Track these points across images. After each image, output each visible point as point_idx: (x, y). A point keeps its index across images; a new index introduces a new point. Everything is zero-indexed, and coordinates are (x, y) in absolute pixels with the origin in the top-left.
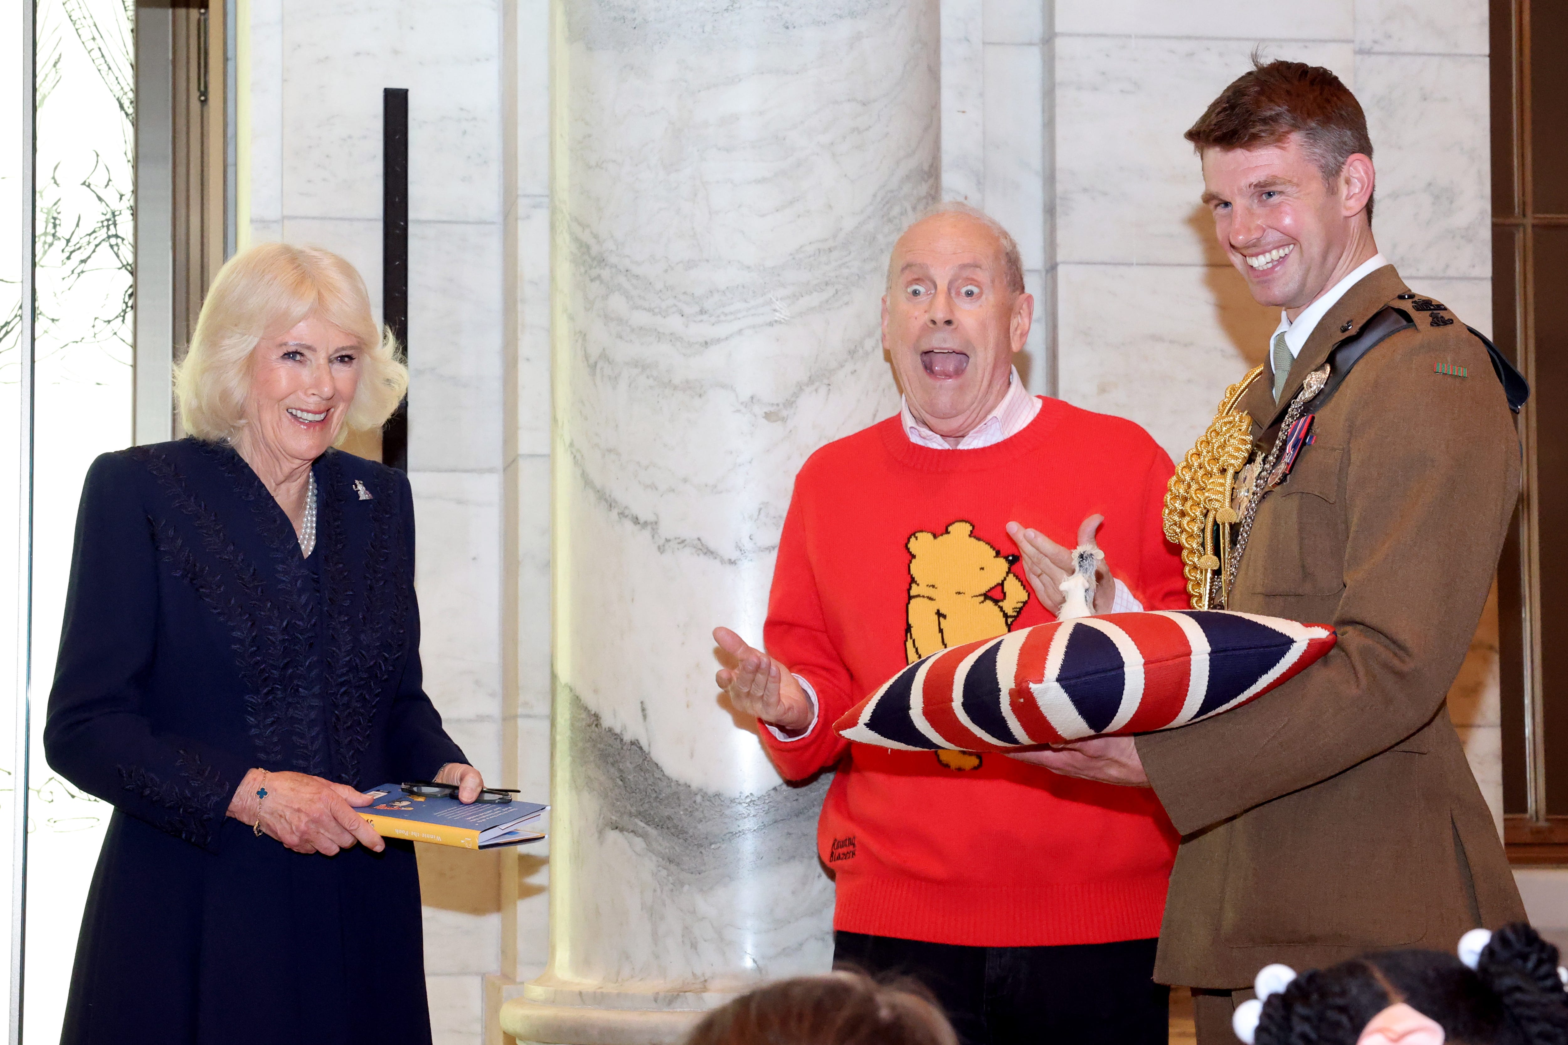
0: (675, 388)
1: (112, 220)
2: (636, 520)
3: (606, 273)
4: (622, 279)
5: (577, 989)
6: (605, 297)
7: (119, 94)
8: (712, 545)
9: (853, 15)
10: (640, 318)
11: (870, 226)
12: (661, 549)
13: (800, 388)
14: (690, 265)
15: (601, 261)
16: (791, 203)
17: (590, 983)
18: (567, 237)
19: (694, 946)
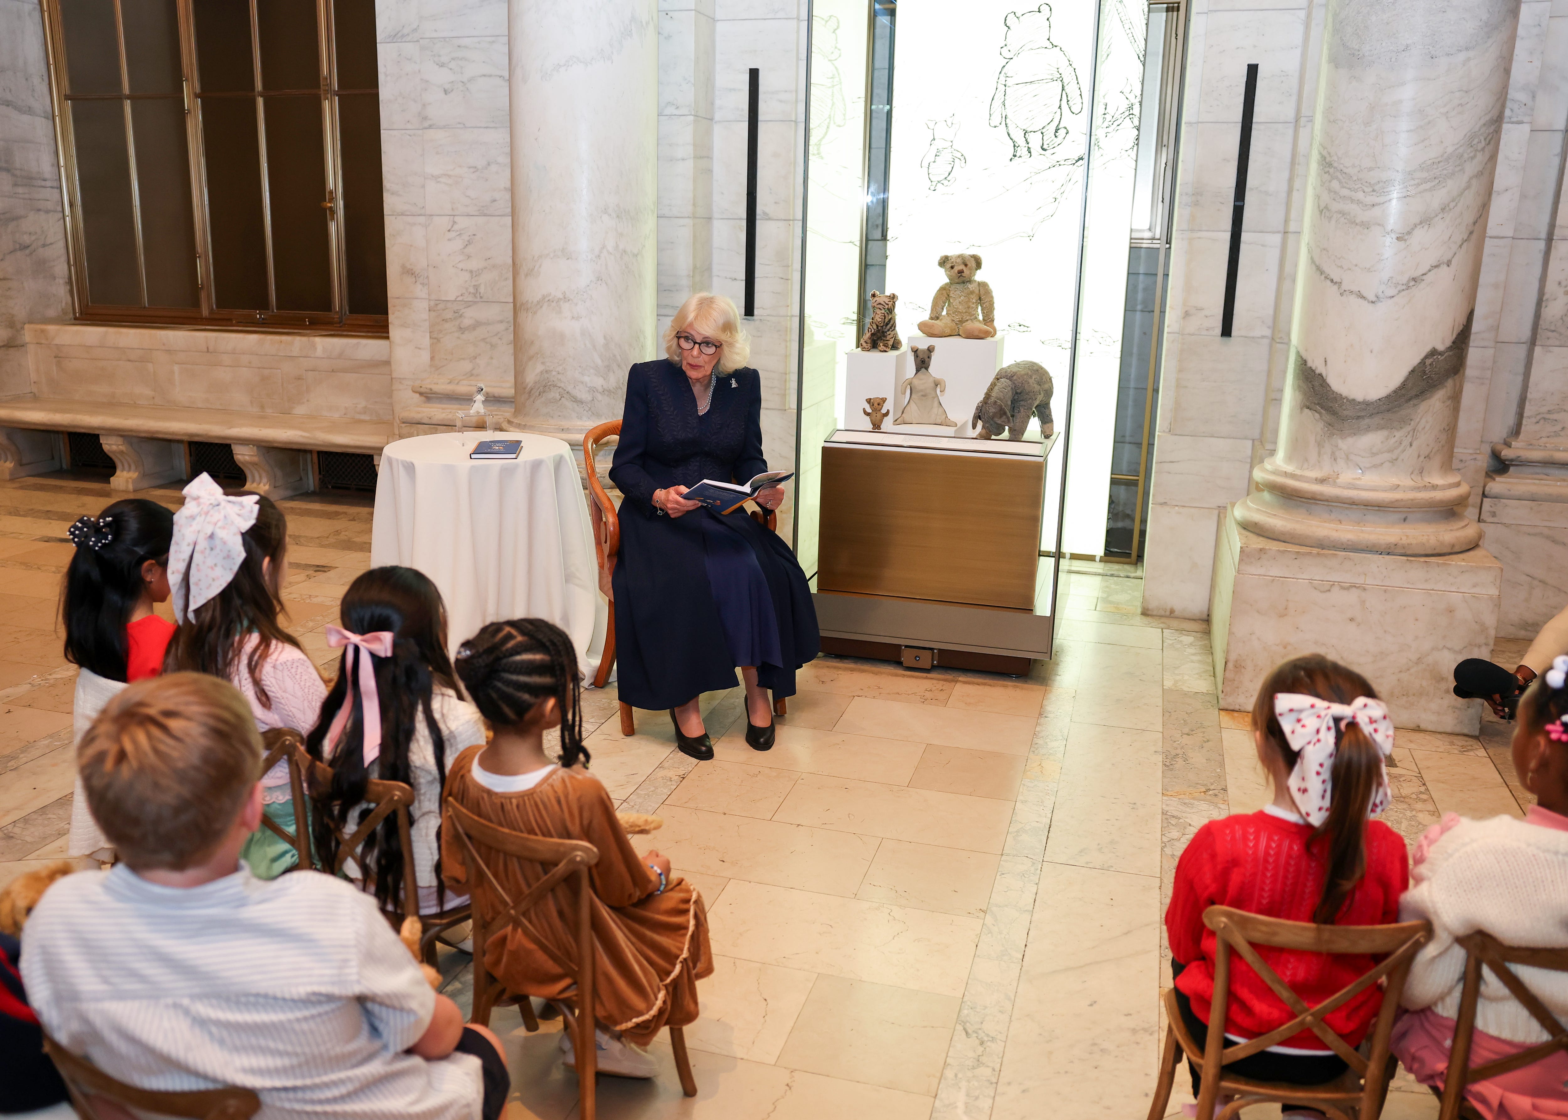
0: (1357, 224)
1: (1131, 108)
2: (1332, 281)
3: (1331, 170)
4: (1338, 174)
5: (1285, 470)
6: (1330, 182)
7: (1138, 52)
8: (1365, 295)
9: (1467, 49)
10: (1345, 192)
11: (1461, 150)
12: (1341, 294)
13: (1415, 226)
14: (1370, 169)
15: (1330, 165)
16: (1423, 141)
17: (1290, 468)
18: (1317, 151)
19: (1335, 460)
